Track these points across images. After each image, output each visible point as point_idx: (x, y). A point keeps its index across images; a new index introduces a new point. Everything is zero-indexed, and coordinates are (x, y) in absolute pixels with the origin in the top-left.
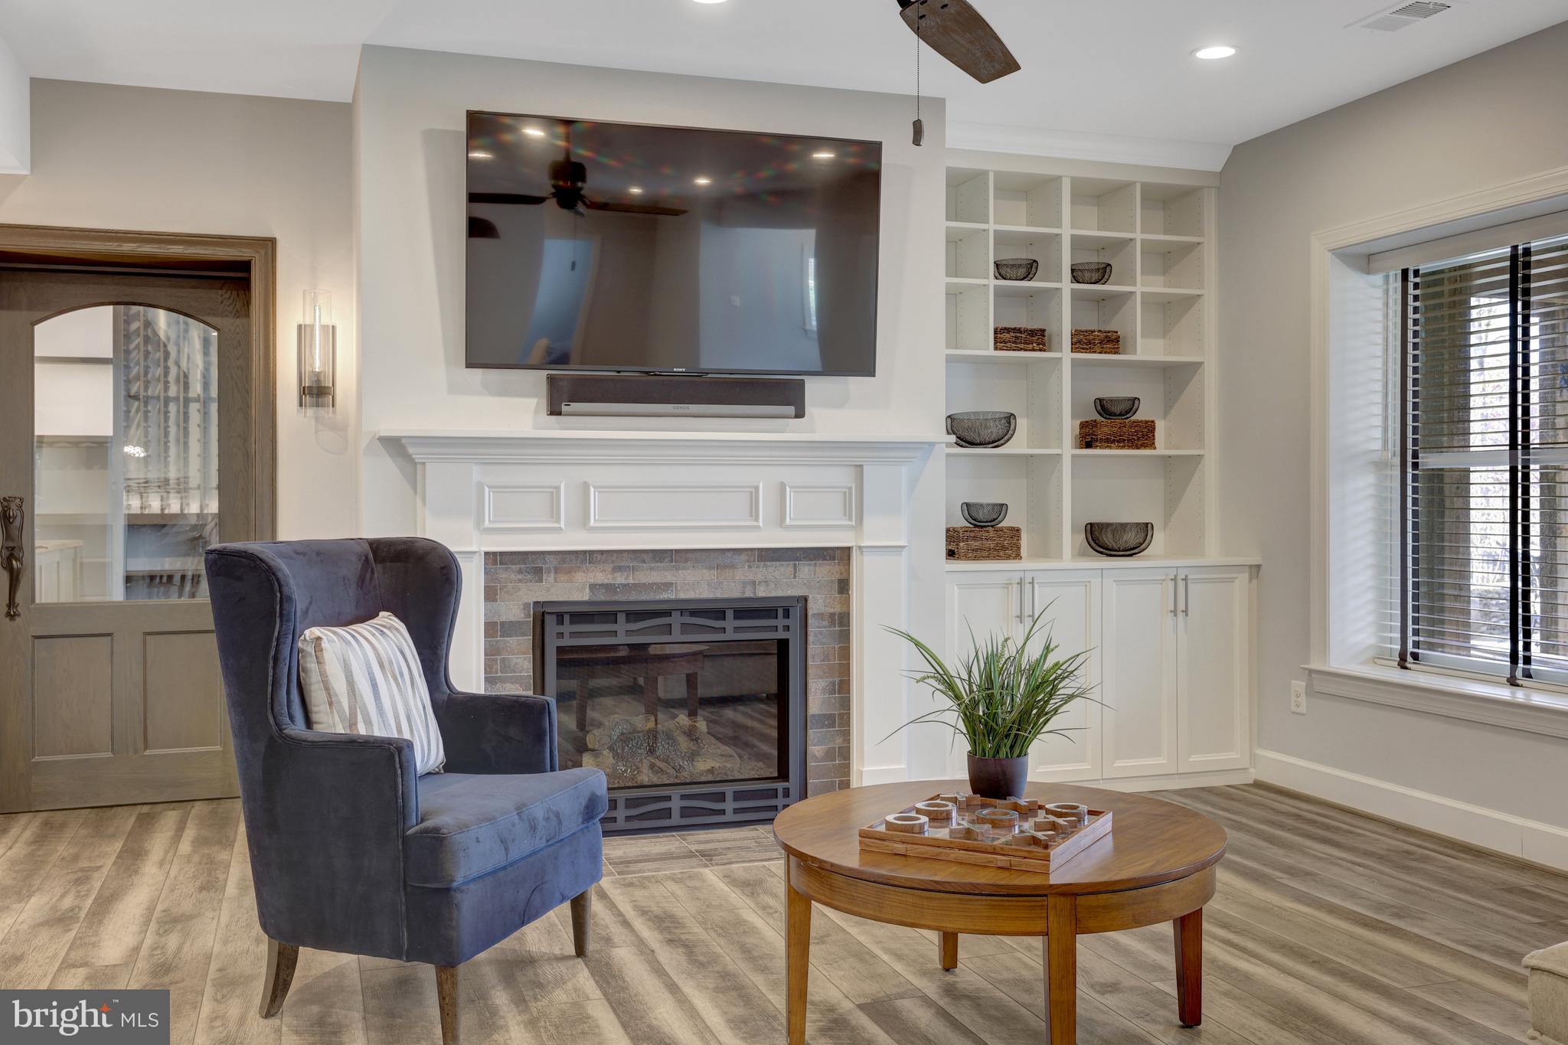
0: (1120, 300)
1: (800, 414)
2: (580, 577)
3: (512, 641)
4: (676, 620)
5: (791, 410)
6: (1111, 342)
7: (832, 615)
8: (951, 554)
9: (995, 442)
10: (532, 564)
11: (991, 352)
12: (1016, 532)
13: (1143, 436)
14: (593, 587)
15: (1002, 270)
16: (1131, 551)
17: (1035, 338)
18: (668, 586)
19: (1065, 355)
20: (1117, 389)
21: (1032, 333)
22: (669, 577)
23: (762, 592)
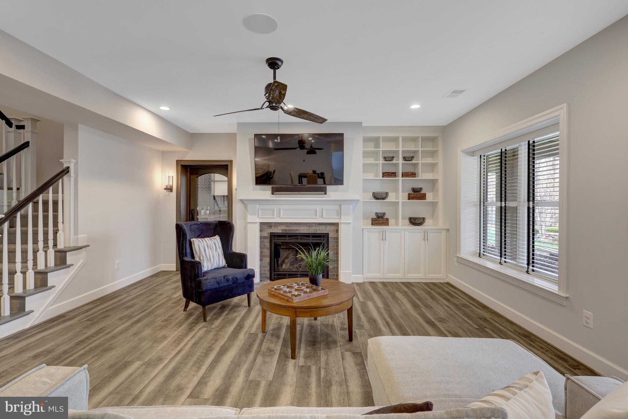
0: (416, 165)
1: (325, 194)
2: (279, 228)
3: (266, 240)
4: (299, 237)
5: (323, 193)
6: (413, 175)
7: (335, 237)
8: (372, 224)
9: (383, 199)
10: (270, 225)
11: (381, 178)
12: (387, 219)
13: (423, 197)
14: (282, 230)
15: (385, 159)
16: (420, 224)
17: (394, 174)
18: (298, 230)
19: (400, 178)
20: (417, 186)
21: (392, 173)
22: (298, 228)
23: (318, 232)
